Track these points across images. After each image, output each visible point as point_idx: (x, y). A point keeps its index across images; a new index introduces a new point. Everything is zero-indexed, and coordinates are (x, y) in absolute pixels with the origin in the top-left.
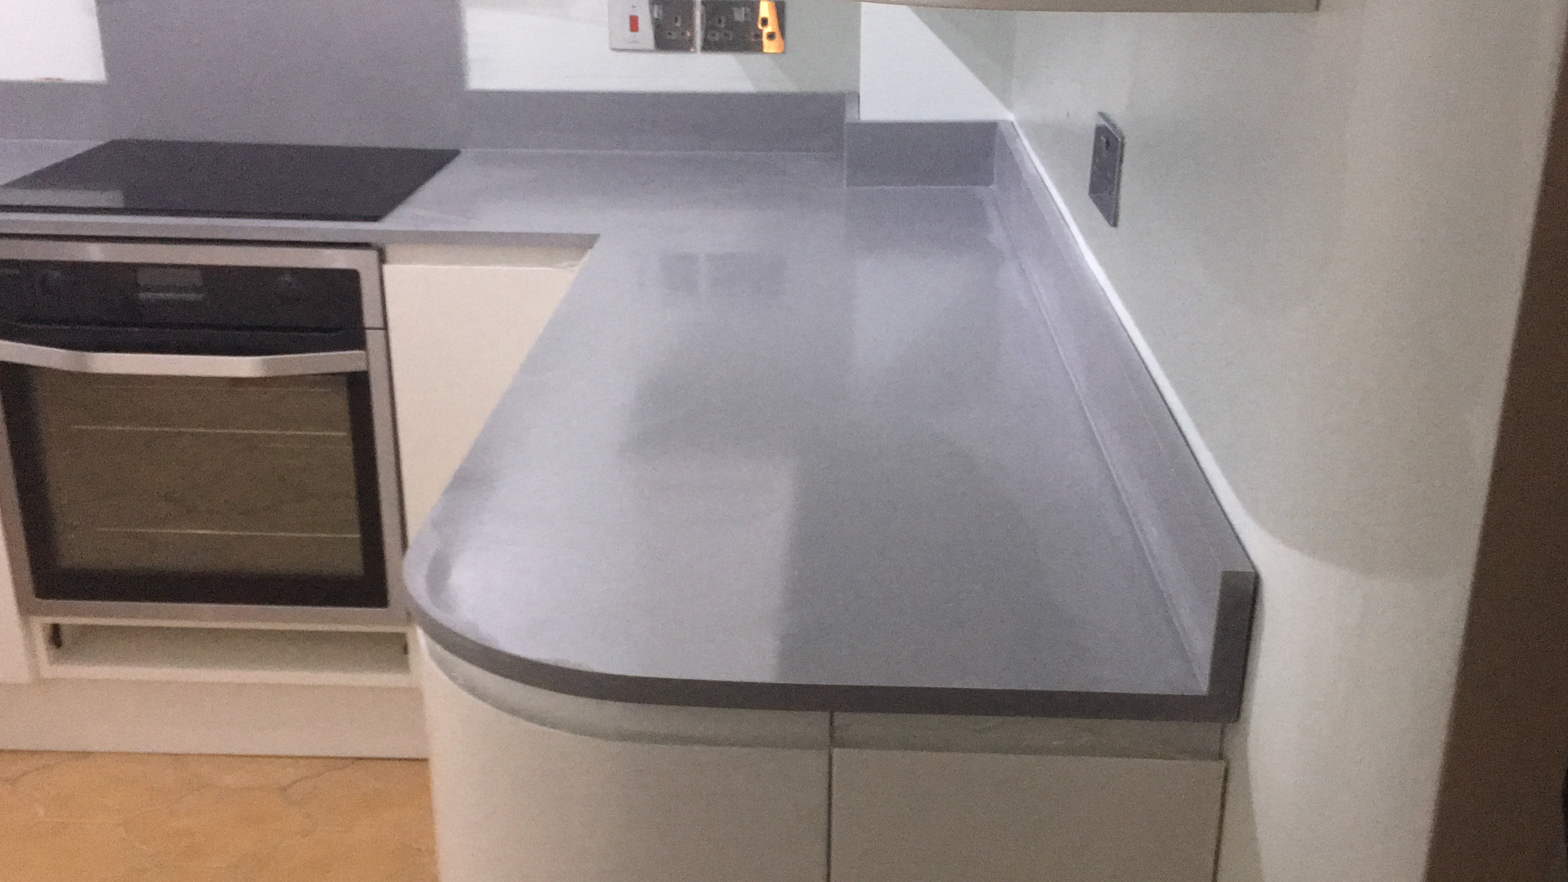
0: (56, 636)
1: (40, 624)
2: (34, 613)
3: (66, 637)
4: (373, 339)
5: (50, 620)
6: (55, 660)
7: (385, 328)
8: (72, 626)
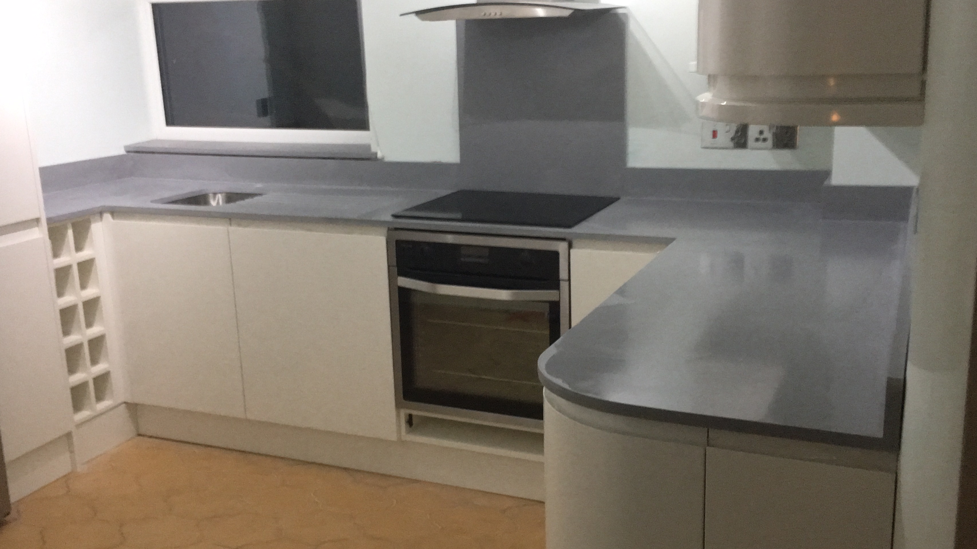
0: (410, 421)
1: (404, 413)
2: (402, 408)
3: (414, 421)
4: (564, 285)
5: (409, 411)
6: (408, 432)
7: (569, 280)
8: (417, 416)
